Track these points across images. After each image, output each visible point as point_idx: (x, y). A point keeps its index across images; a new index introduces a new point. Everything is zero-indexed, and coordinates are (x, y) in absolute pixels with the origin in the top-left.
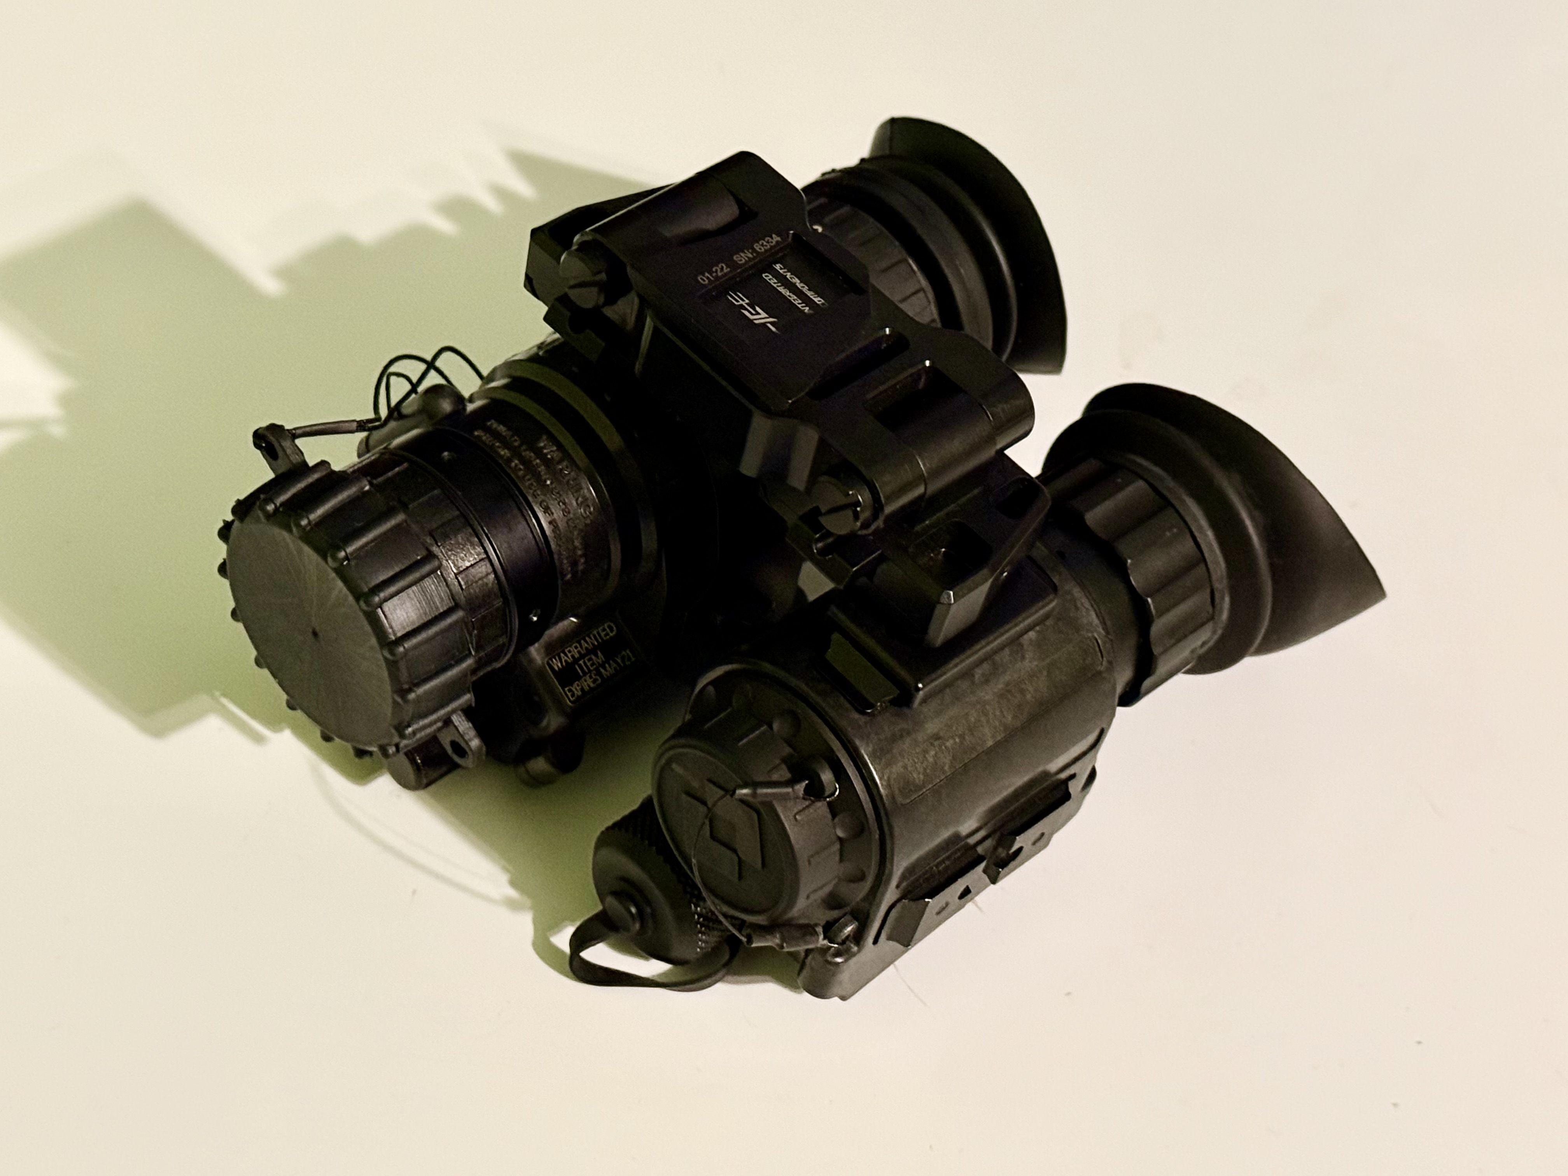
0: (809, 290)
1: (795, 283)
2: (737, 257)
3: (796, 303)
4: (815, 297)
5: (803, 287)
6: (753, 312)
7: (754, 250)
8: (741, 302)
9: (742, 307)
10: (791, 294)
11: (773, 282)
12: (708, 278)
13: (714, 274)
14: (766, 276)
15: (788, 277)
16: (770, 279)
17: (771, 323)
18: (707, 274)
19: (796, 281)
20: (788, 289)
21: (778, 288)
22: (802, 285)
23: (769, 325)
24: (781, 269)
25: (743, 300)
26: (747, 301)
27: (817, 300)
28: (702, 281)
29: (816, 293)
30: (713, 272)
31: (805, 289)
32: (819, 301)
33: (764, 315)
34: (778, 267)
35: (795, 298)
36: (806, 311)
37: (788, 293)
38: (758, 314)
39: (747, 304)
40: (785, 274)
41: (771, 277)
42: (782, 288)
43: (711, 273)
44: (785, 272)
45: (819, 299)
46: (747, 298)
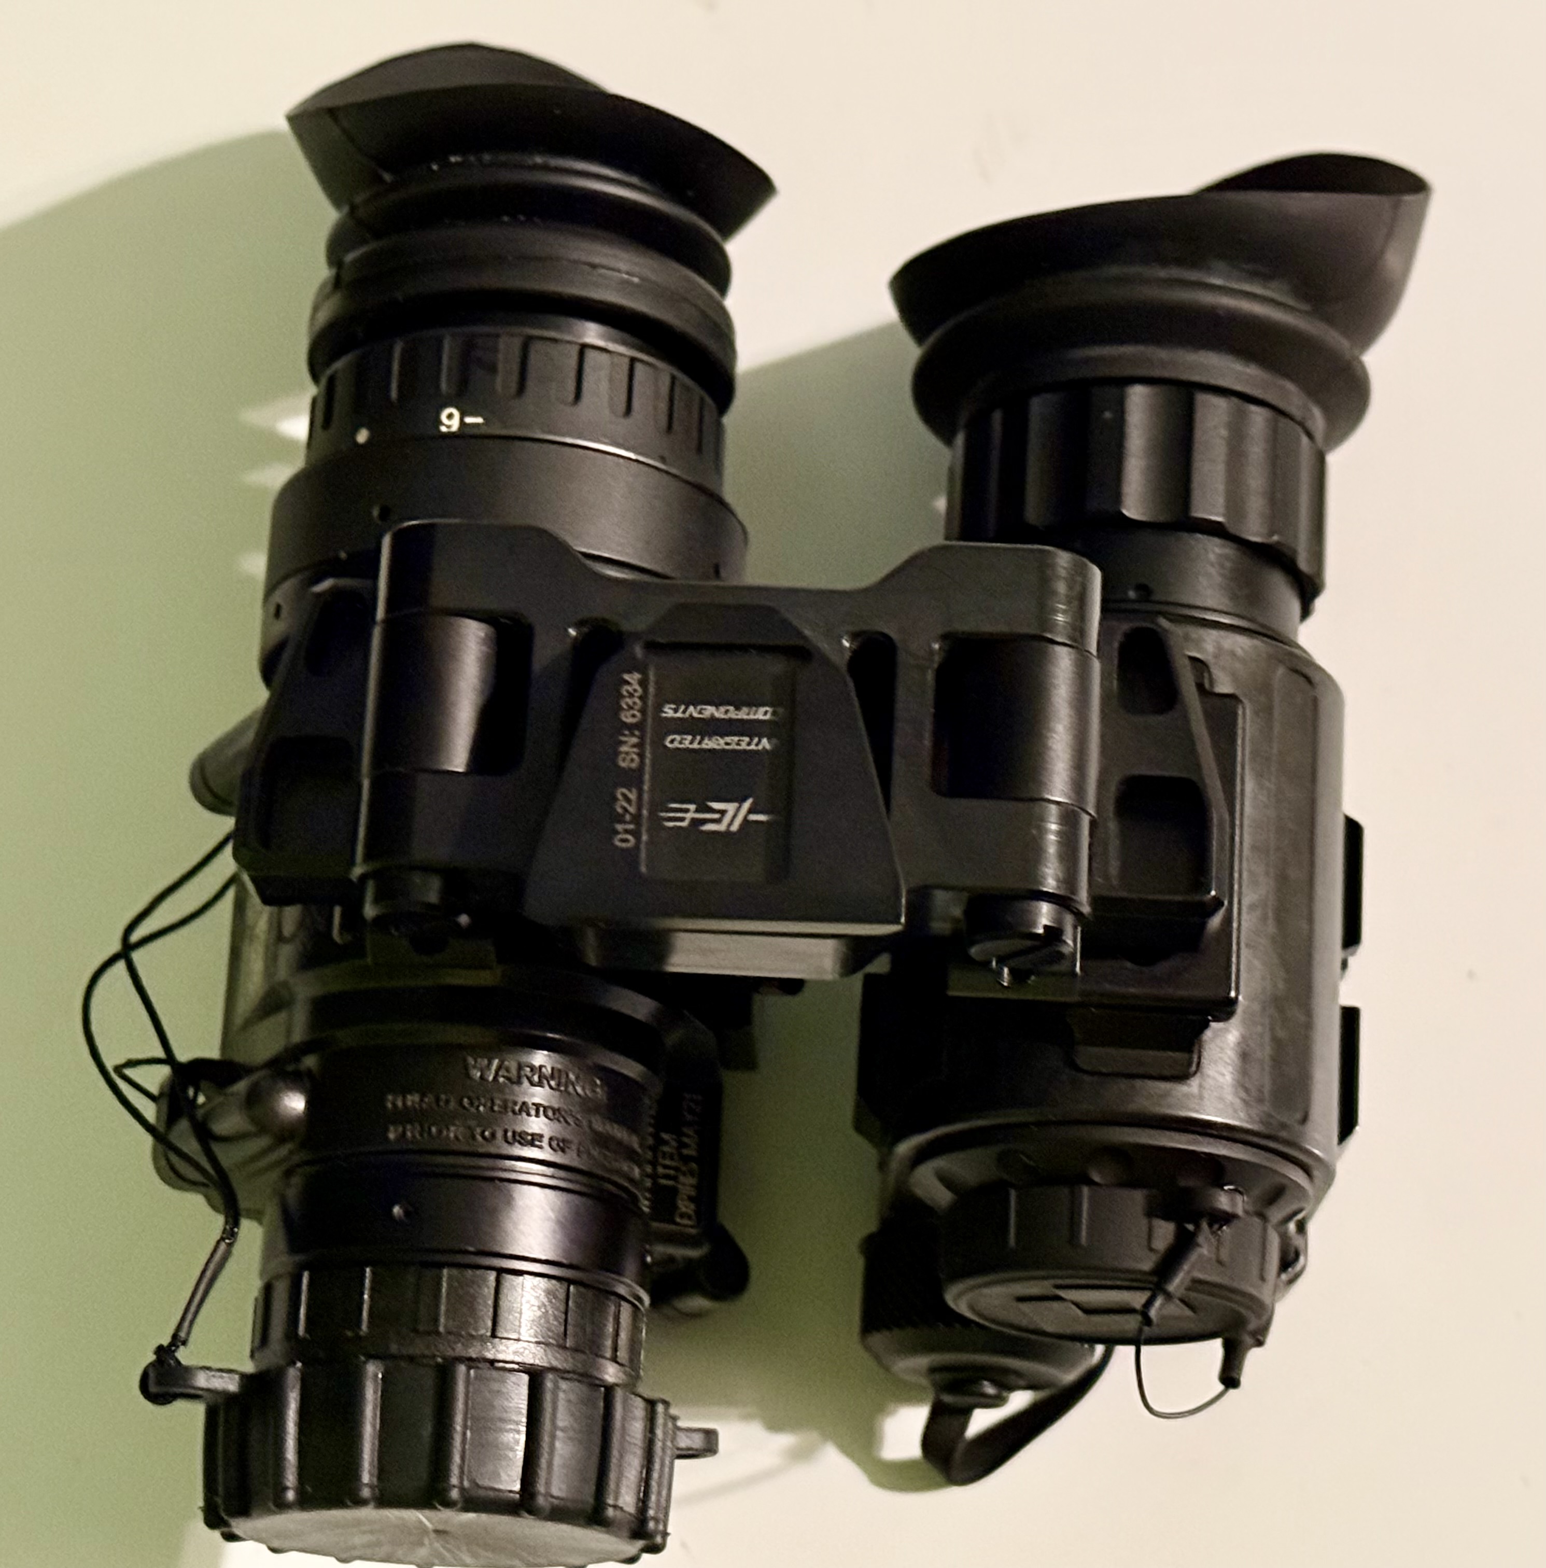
0: (738, 708)
1: (712, 715)
2: (624, 760)
3: (744, 746)
4: (755, 714)
5: (727, 712)
6: (716, 816)
7: (631, 727)
8: (689, 816)
9: (696, 823)
10: (728, 739)
11: (687, 742)
12: (627, 831)
13: (628, 817)
14: (672, 741)
15: (696, 715)
16: (681, 743)
17: (750, 811)
18: (619, 827)
19: (710, 711)
20: (717, 735)
21: (704, 746)
22: (722, 709)
23: (753, 817)
24: (676, 711)
25: (687, 811)
26: (692, 807)
27: (762, 714)
28: (624, 845)
29: (750, 704)
30: (623, 816)
31: (733, 714)
32: (766, 713)
33: (731, 807)
34: (669, 712)
35: (736, 739)
36: (768, 747)
37: (722, 741)
38: (723, 812)
39: (697, 811)
40: (687, 715)
41: (678, 737)
42: (706, 741)
43: (621, 820)
44: (684, 712)
45: (762, 710)
46: (690, 802)
